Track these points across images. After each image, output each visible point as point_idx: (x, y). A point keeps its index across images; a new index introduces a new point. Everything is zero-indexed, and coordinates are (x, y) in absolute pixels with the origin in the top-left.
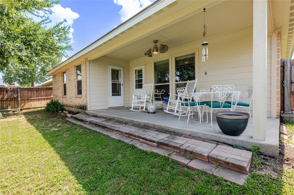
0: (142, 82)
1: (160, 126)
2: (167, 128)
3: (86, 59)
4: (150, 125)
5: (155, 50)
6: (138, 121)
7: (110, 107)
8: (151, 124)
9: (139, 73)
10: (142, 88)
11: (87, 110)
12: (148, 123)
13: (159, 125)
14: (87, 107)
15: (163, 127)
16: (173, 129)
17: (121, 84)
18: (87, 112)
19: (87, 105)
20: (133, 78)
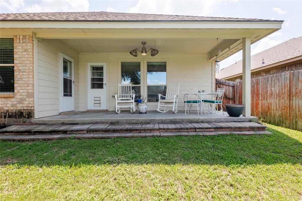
0: (103, 81)
1: (189, 119)
2: (196, 120)
3: (34, 34)
4: (177, 120)
5: (144, 51)
6: (161, 119)
7: (62, 113)
8: (179, 119)
9: (98, 70)
10: (103, 88)
11: (34, 118)
12: (175, 119)
13: (187, 119)
14: (34, 113)
15: (192, 120)
16: (201, 119)
17: (72, 81)
18: (33, 120)
19: (34, 110)
20: (89, 75)
